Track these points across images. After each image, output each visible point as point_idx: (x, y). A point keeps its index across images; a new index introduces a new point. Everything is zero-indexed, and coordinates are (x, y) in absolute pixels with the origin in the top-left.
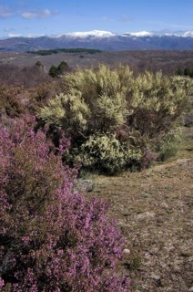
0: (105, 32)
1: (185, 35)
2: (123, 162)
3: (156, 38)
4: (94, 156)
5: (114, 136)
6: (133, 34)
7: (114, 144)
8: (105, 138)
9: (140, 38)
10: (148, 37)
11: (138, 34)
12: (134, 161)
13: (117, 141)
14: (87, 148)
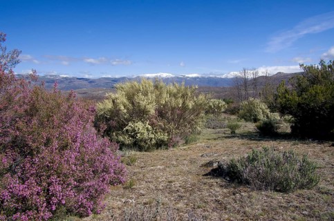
0: (167, 74)
1: (223, 77)
2: (154, 141)
3: (203, 78)
4: (133, 137)
5: (148, 123)
6: (187, 75)
7: (147, 128)
8: (140, 123)
9: (192, 78)
10: (198, 78)
11: (190, 76)
12: (162, 141)
13: (150, 127)
14: (127, 130)
